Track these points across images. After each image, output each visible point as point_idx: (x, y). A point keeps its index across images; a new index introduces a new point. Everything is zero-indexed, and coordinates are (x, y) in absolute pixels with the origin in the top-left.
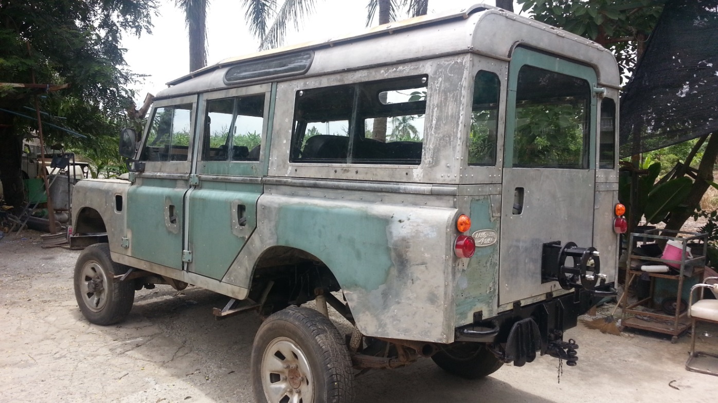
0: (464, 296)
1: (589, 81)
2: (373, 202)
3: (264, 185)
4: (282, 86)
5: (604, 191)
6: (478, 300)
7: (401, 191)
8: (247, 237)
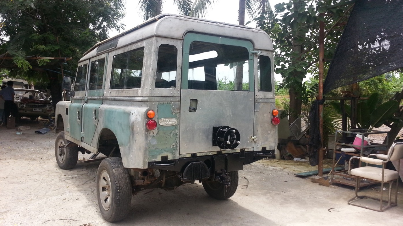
0: (154, 148)
1: (246, 47)
2: (128, 106)
3: (102, 100)
4: (110, 54)
5: (262, 103)
6: (165, 150)
7: (135, 100)
8: (97, 125)
